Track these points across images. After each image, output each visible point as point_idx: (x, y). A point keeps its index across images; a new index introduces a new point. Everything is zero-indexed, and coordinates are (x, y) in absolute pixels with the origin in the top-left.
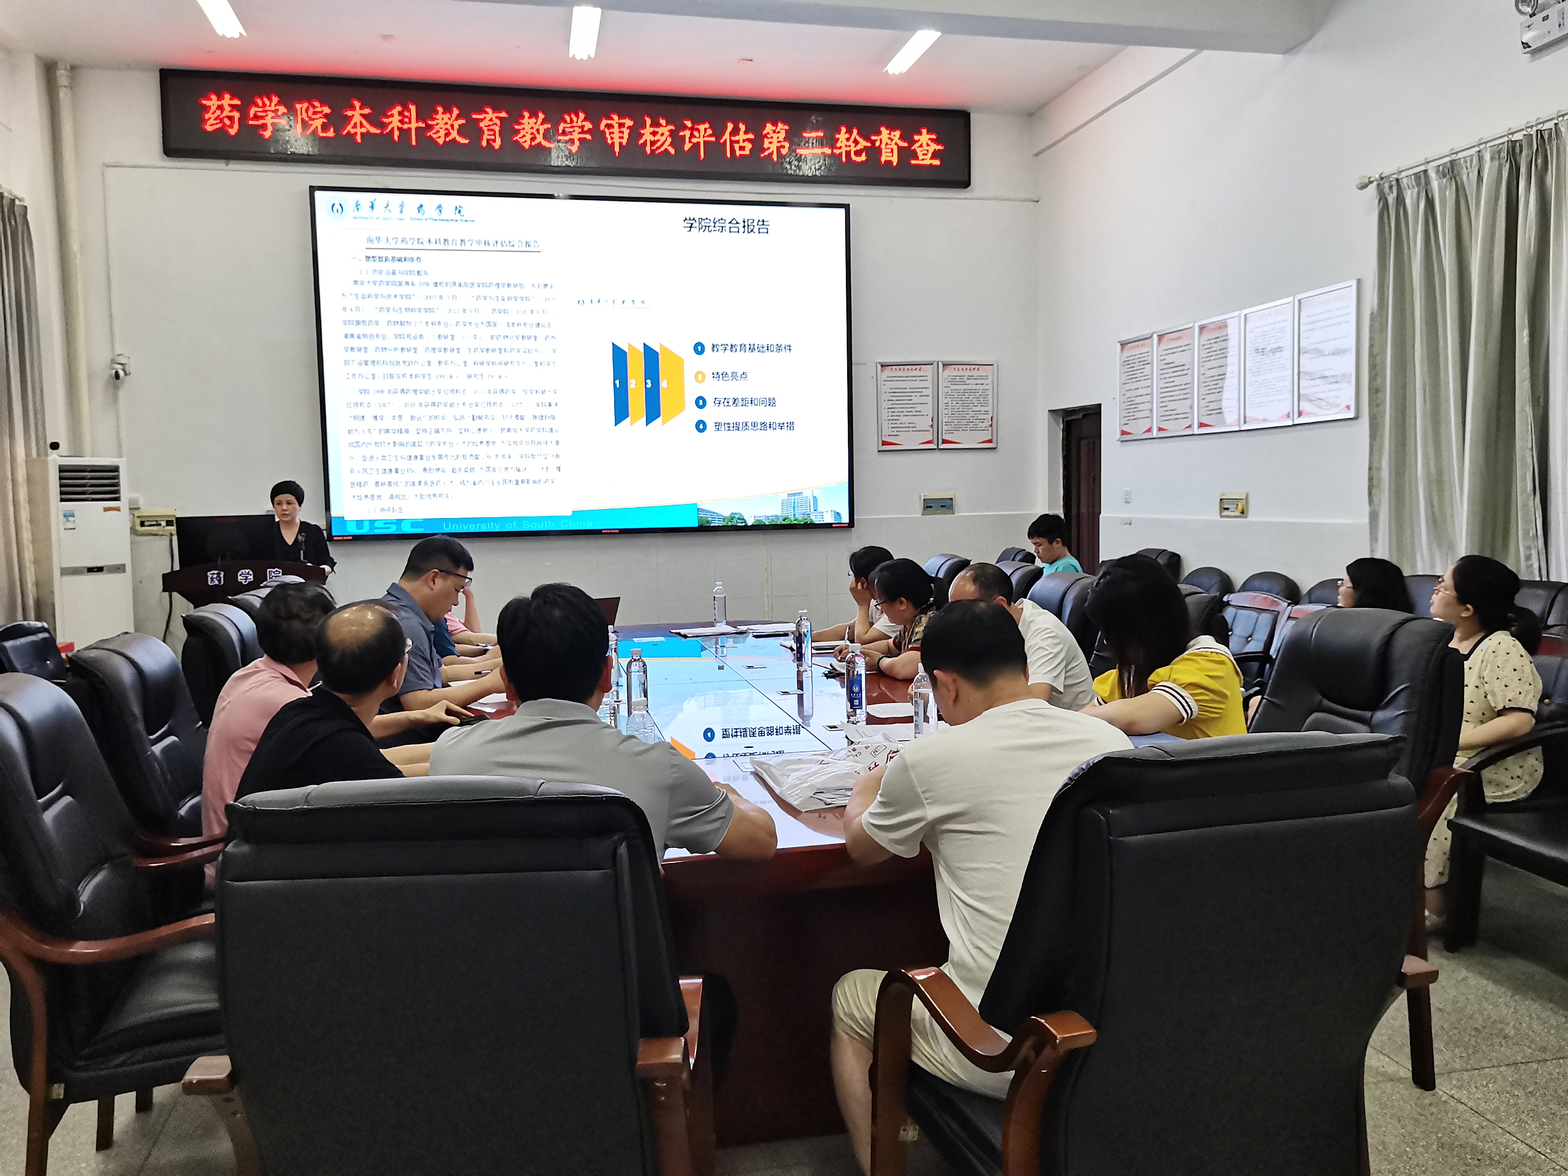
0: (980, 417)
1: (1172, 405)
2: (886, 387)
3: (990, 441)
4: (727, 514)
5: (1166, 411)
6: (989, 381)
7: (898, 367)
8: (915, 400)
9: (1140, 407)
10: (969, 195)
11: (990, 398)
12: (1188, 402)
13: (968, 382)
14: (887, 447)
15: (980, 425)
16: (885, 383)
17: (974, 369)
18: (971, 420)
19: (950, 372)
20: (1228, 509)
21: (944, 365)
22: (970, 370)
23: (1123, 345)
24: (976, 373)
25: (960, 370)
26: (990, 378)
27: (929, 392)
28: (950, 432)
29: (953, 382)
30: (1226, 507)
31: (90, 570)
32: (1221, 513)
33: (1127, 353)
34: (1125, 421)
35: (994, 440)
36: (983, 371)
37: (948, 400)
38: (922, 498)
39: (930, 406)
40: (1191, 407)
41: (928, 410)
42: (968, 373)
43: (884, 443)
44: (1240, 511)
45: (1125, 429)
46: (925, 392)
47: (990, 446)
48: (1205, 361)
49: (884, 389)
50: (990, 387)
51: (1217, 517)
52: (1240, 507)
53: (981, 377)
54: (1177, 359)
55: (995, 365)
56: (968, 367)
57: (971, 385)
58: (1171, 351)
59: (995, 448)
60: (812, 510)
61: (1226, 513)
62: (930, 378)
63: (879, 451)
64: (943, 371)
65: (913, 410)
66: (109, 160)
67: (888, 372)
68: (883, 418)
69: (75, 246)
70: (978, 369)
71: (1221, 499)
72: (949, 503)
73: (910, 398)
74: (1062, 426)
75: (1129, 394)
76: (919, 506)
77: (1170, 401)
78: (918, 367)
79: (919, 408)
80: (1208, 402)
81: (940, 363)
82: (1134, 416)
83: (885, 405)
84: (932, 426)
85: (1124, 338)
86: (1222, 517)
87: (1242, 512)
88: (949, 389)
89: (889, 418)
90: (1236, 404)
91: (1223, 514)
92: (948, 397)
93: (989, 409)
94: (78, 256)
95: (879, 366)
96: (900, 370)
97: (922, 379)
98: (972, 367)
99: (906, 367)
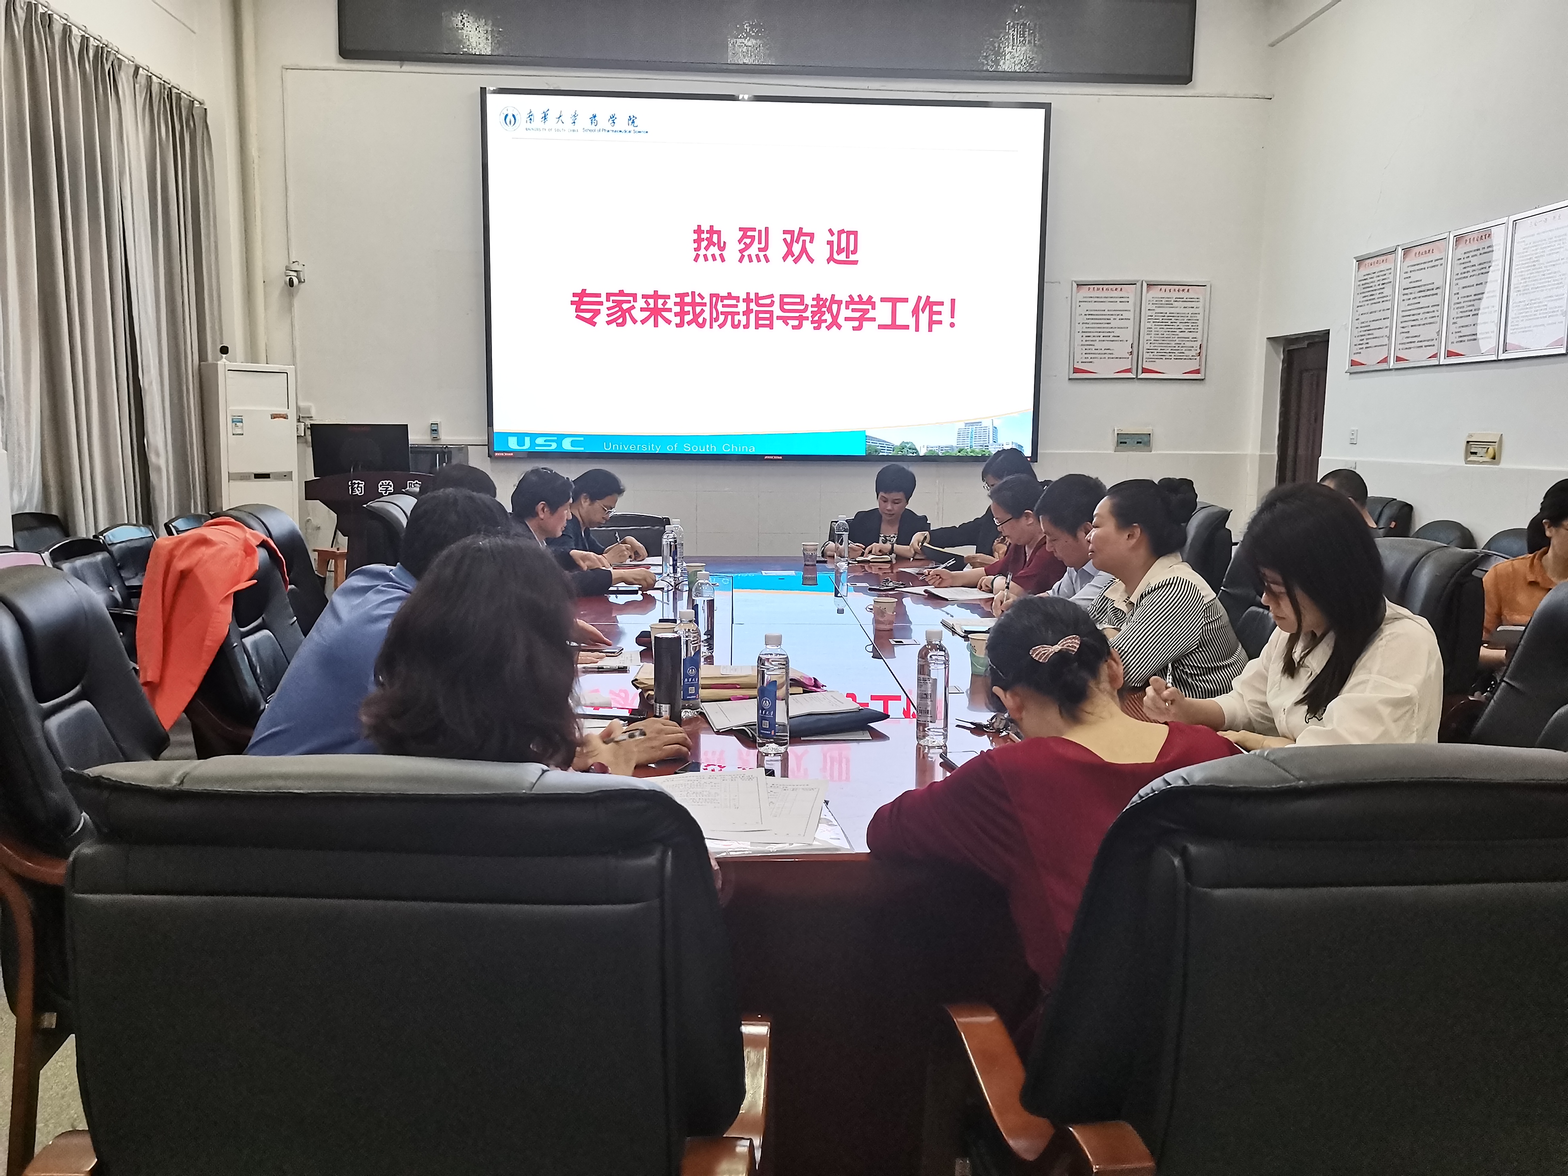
0: (1188, 344)
1: (1414, 331)
2: (1082, 309)
3: (1197, 371)
4: (897, 443)
5: (1408, 337)
6: (1200, 304)
7: (1096, 287)
8: (1113, 323)
9: (1376, 333)
10: (1191, 92)
11: (1200, 323)
12: (1436, 327)
13: (1175, 304)
14: (1079, 375)
15: (1187, 353)
16: (1081, 304)
17: (1183, 290)
18: (1177, 348)
19: (1155, 293)
20: (1475, 453)
21: (1149, 285)
22: (1179, 291)
23: (1360, 261)
24: (1185, 295)
25: (1168, 290)
26: (1201, 300)
27: (1130, 315)
28: (1152, 360)
29: (1158, 303)
30: (1472, 451)
31: (258, 476)
32: (1466, 458)
33: (1364, 271)
34: (1356, 349)
35: (1202, 371)
36: (1193, 293)
37: (1152, 324)
38: (1116, 433)
39: (1131, 329)
40: (1439, 333)
41: (1128, 335)
42: (1176, 295)
43: (1076, 371)
44: (1492, 456)
45: (1357, 358)
46: (1126, 315)
47: (1196, 377)
48: (1460, 279)
49: (1079, 311)
50: (1200, 310)
51: (1462, 463)
52: (1491, 450)
53: (1192, 299)
54: (1426, 277)
55: (1208, 287)
56: (1177, 288)
57: (1179, 308)
58: (1419, 267)
59: (1203, 380)
60: (991, 441)
61: (1473, 458)
62: (1131, 300)
63: (1070, 379)
64: (1148, 291)
65: (1112, 334)
66: (287, 63)
67: (1085, 292)
68: (1076, 344)
69: (253, 150)
70: (1188, 290)
71: (1468, 442)
72: (1146, 439)
73: (1108, 321)
74: (1282, 357)
75: (1363, 318)
76: (1112, 440)
77: (1412, 326)
78: (1119, 287)
79: (1117, 332)
80: (1460, 327)
81: (1144, 282)
82: (1367, 343)
83: (1079, 328)
84: (1131, 353)
85: (1362, 252)
86: (1467, 462)
87: (1494, 458)
88: (1154, 312)
89: (1084, 343)
90: (1496, 330)
91: (1468, 460)
92: (1152, 321)
93: (1198, 335)
94: (256, 161)
95: (1075, 285)
96: (1098, 289)
97: (1124, 300)
98: (1182, 288)
99: (1105, 287)
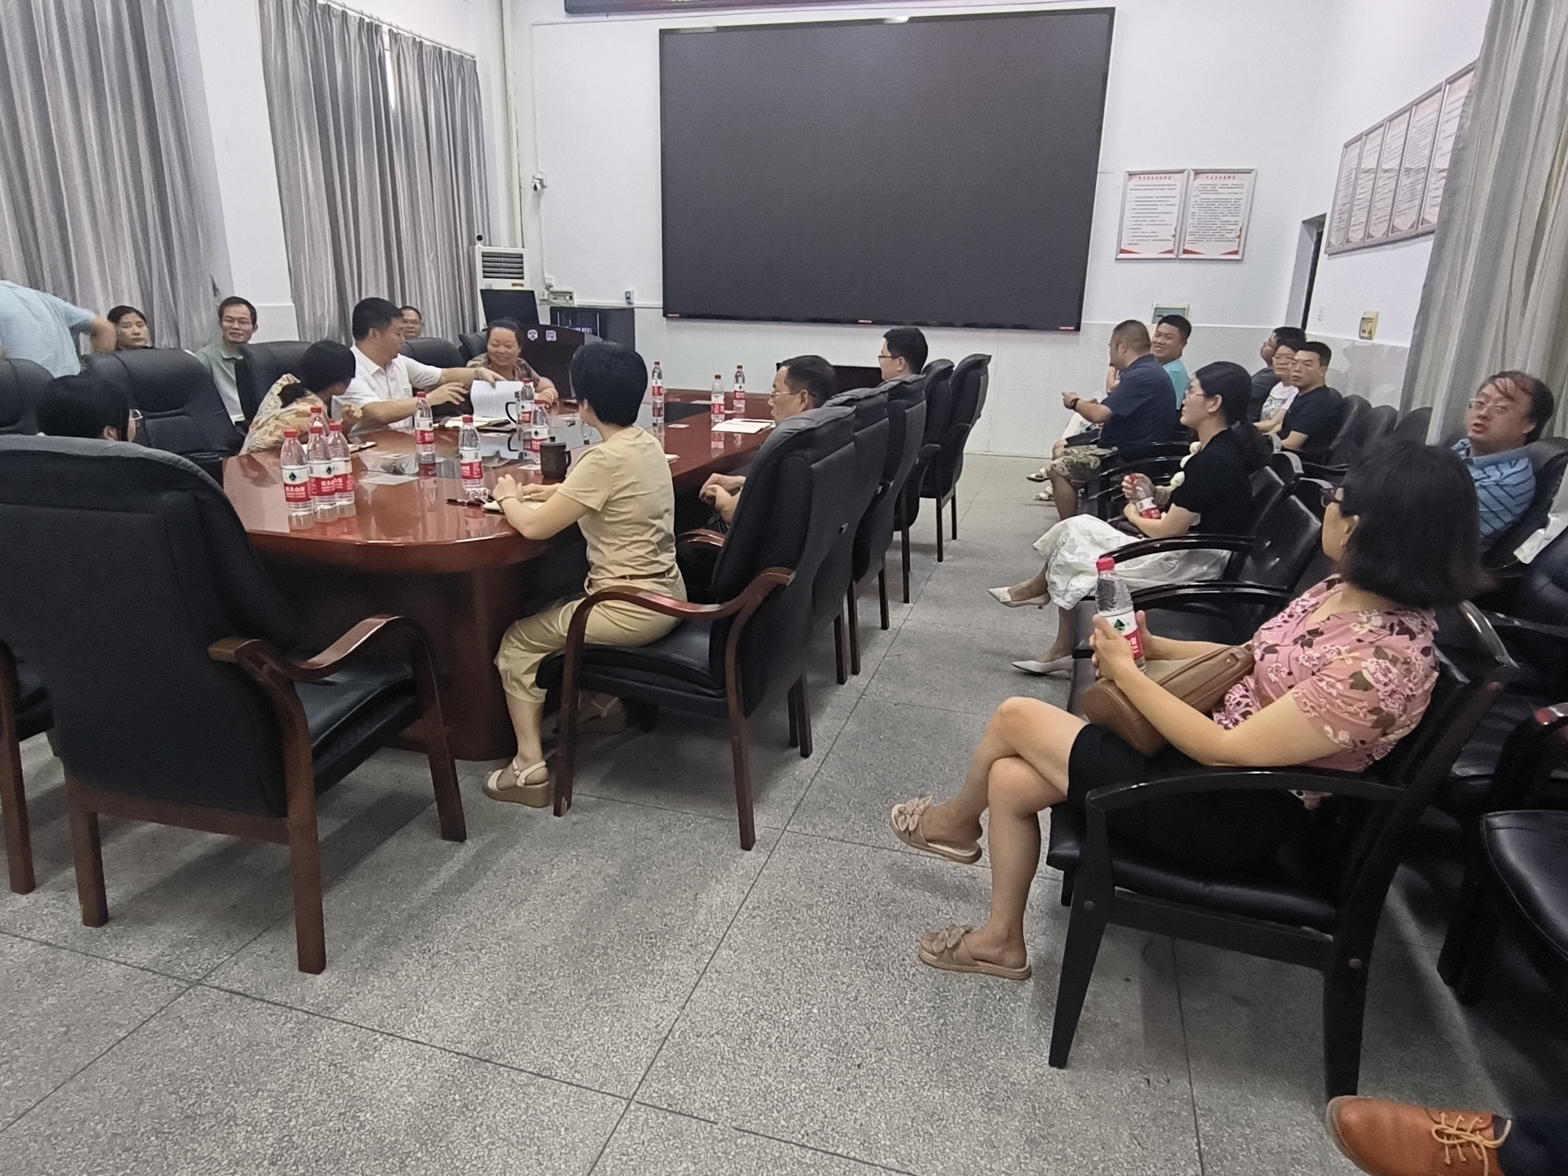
0: (1229, 227)
1: (1359, 214)
2: (1132, 196)
3: (1236, 253)
5: (1355, 220)
6: (1244, 190)
7: (1146, 176)
8: (1160, 209)
11: (1242, 208)
12: (1367, 211)
13: (1220, 190)
14: (1124, 255)
15: (1227, 235)
16: (1131, 192)
17: (1229, 177)
18: (1218, 231)
19: (1202, 180)
21: (1197, 173)
22: (1224, 178)
23: (1344, 148)
24: (1230, 182)
25: (1214, 178)
26: (1245, 188)
27: (1176, 201)
28: (1192, 242)
29: (1204, 189)
30: (1364, 327)
32: (1359, 333)
33: (1344, 157)
34: (1332, 232)
35: (1241, 252)
36: (1238, 179)
37: (1196, 210)
38: (1155, 306)
39: (1176, 214)
40: (1368, 216)
41: (1173, 220)
42: (1223, 182)
43: (1122, 251)
44: (1370, 332)
45: (1332, 241)
46: (1172, 201)
47: (1235, 258)
49: (1129, 197)
50: (1244, 196)
51: (1357, 338)
52: (1370, 327)
53: (1236, 186)
54: (1371, 162)
55: (1254, 173)
56: (1223, 175)
57: (1224, 194)
58: (1369, 153)
59: (1240, 260)
61: (1362, 334)
62: (1179, 187)
63: (1117, 259)
64: (1195, 179)
65: (1157, 219)
66: (534, 21)
67: (1135, 181)
68: (1125, 228)
70: (1234, 177)
71: (1362, 319)
73: (1156, 207)
77: (1358, 209)
78: (1168, 176)
79: (1163, 217)
80: (1378, 211)
81: (1191, 171)
82: (1338, 226)
83: (1127, 213)
84: (1174, 236)
85: (1346, 142)
86: (1361, 337)
88: (1199, 198)
89: (1132, 227)
90: (1391, 211)
92: (1196, 206)
93: (1240, 219)
95: (1127, 175)
96: (1148, 178)
97: (1172, 187)
98: (1227, 175)
99: (1155, 176)
